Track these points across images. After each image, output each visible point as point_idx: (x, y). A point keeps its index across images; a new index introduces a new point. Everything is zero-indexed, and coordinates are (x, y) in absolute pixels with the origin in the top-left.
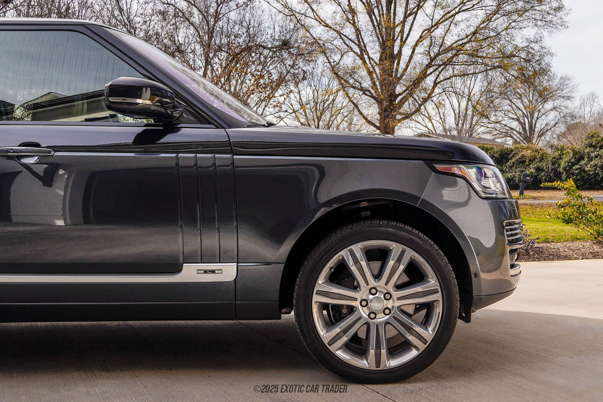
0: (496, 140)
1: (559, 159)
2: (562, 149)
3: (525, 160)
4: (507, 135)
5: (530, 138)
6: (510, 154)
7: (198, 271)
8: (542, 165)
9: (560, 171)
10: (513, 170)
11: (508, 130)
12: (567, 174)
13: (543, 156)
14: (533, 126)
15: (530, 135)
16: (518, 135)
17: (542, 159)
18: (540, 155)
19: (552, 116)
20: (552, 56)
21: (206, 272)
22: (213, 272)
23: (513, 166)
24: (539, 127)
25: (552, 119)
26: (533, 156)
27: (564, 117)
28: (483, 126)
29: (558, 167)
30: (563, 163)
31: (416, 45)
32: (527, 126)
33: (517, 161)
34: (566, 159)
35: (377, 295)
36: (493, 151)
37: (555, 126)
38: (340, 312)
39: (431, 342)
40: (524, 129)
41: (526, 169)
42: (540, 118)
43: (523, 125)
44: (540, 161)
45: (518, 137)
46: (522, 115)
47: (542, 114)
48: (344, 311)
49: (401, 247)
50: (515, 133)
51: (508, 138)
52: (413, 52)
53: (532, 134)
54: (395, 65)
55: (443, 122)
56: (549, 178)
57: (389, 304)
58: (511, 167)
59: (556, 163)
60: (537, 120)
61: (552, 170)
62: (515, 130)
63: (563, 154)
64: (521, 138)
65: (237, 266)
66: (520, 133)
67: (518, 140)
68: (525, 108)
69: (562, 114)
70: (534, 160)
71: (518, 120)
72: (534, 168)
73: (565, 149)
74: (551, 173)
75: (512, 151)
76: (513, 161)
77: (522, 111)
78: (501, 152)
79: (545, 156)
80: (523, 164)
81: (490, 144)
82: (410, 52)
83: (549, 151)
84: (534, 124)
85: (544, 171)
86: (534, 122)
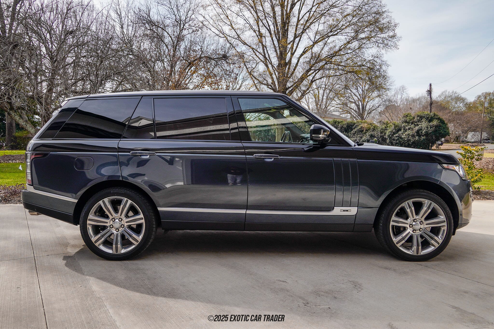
0: (341, 116)
1: (385, 130)
2: (387, 124)
3: (363, 130)
4: (348, 112)
5: (362, 115)
6: (353, 126)
7: (341, 211)
8: (374, 133)
9: (385, 138)
10: (355, 136)
11: (348, 109)
12: (390, 139)
13: (375, 127)
14: (365, 107)
15: (363, 112)
16: (354, 112)
17: (374, 130)
18: (373, 127)
19: (377, 101)
20: (388, 66)
21: (344, 211)
22: (347, 211)
23: (355, 134)
24: (368, 108)
25: (377, 102)
26: (368, 127)
27: (385, 101)
28: (333, 106)
29: (384, 135)
30: (388, 133)
31: (300, 57)
32: (361, 107)
33: (358, 130)
34: (389, 130)
35: (417, 222)
36: (343, 123)
37: (378, 107)
38: (400, 230)
39: (441, 244)
40: (359, 108)
41: (363, 136)
42: (369, 102)
43: (358, 106)
44: (373, 131)
45: (354, 114)
46: (357, 99)
47: (370, 99)
48: (402, 229)
49: (430, 202)
50: (353, 111)
51: (348, 114)
52: (298, 61)
53: (364, 112)
54: (287, 69)
55: (307, 103)
56: (378, 141)
57: (422, 226)
58: (354, 134)
59: (383, 132)
60: (367, 103)
61: (380, 136)
62: (353, 110)
63: (388, 127)
64: (357, 115)
65: (358, 208)
66: (356, 111)
67: (355, 116)
68: (359, 95)
69: (384, 100)
70: (369, 130)
71: (355, 103)
72: (369, 135)
73: (389, 124)
74: (380, 138)
75: (354, 124)
76: (355, 130)
77: (357, 97)
78: (348, 125)
79: (376, 128)
80: (361, 132)
81: (339, 119)
82: (296, 61)
83: (378, 125)
84: (365, 105)
85: (375, 137)
86: (365, 104)
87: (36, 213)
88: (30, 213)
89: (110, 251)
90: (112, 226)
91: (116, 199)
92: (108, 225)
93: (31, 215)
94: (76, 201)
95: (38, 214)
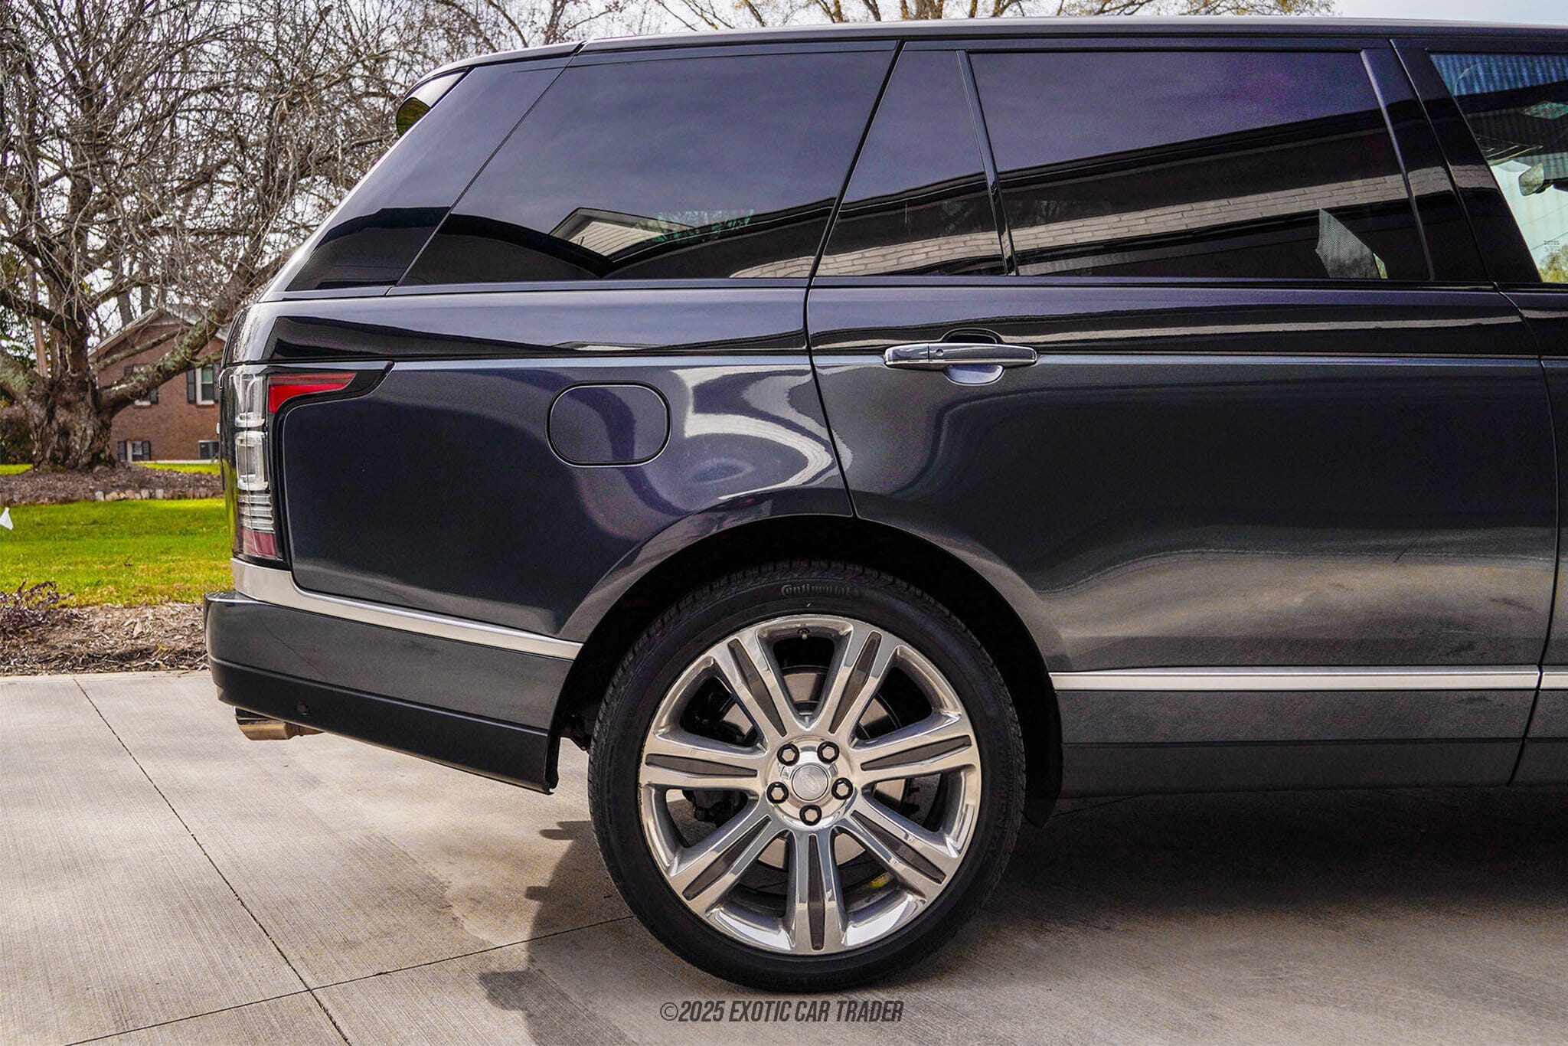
87: (279, 726)
88: (248, 727)
89: (776, 940)
90: (778, 793)
91: (806, 630)
92: (756, 786)
93: (254, 736)
94: (568, 650)
95: (291, 732)
